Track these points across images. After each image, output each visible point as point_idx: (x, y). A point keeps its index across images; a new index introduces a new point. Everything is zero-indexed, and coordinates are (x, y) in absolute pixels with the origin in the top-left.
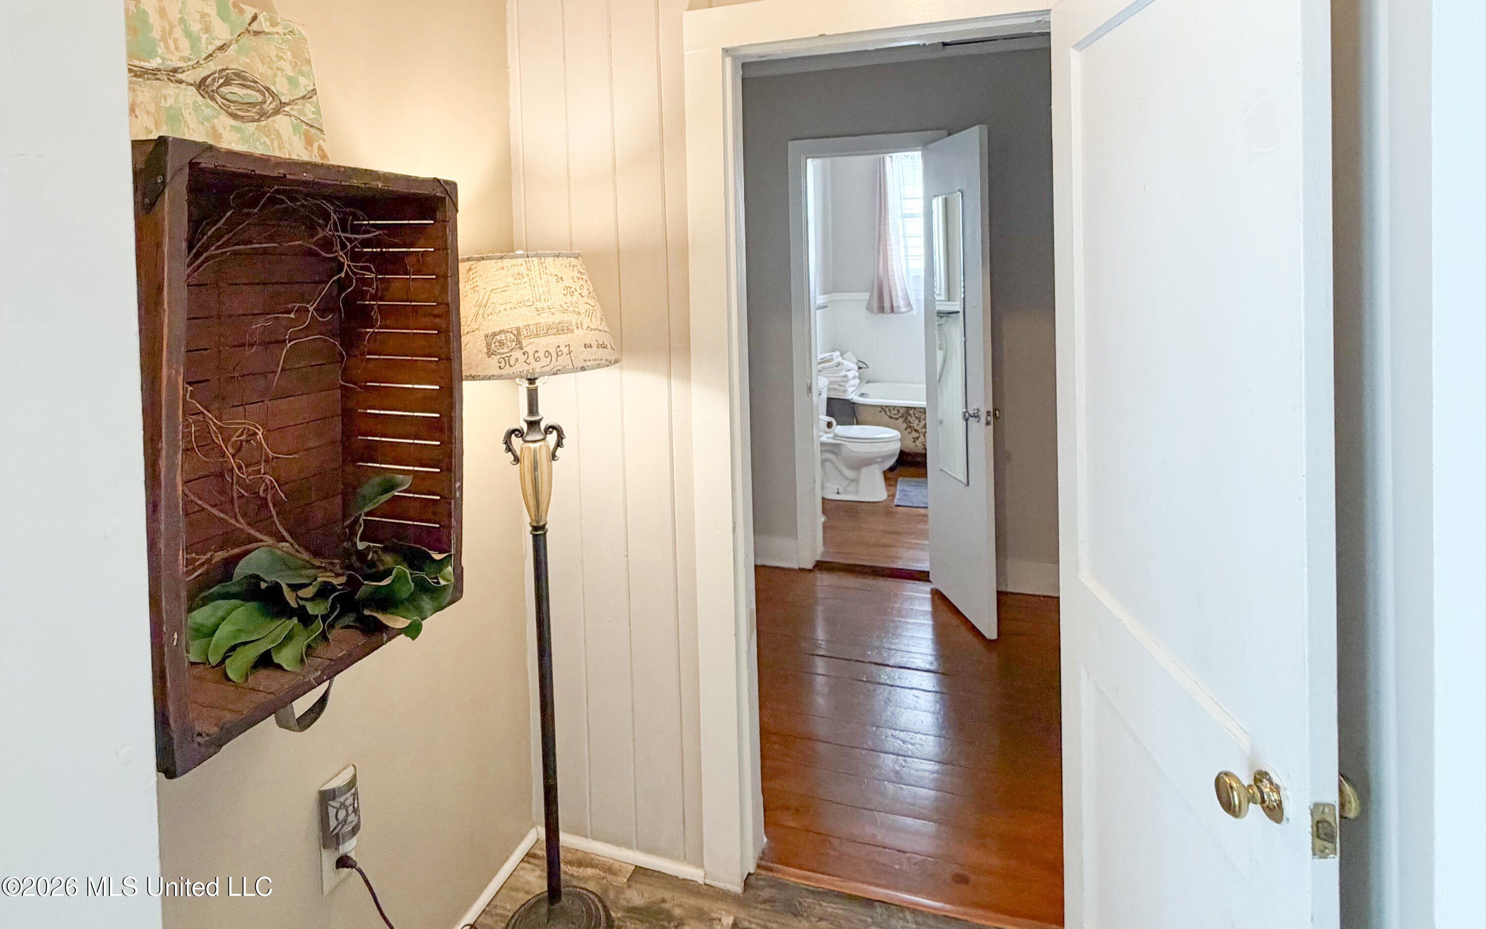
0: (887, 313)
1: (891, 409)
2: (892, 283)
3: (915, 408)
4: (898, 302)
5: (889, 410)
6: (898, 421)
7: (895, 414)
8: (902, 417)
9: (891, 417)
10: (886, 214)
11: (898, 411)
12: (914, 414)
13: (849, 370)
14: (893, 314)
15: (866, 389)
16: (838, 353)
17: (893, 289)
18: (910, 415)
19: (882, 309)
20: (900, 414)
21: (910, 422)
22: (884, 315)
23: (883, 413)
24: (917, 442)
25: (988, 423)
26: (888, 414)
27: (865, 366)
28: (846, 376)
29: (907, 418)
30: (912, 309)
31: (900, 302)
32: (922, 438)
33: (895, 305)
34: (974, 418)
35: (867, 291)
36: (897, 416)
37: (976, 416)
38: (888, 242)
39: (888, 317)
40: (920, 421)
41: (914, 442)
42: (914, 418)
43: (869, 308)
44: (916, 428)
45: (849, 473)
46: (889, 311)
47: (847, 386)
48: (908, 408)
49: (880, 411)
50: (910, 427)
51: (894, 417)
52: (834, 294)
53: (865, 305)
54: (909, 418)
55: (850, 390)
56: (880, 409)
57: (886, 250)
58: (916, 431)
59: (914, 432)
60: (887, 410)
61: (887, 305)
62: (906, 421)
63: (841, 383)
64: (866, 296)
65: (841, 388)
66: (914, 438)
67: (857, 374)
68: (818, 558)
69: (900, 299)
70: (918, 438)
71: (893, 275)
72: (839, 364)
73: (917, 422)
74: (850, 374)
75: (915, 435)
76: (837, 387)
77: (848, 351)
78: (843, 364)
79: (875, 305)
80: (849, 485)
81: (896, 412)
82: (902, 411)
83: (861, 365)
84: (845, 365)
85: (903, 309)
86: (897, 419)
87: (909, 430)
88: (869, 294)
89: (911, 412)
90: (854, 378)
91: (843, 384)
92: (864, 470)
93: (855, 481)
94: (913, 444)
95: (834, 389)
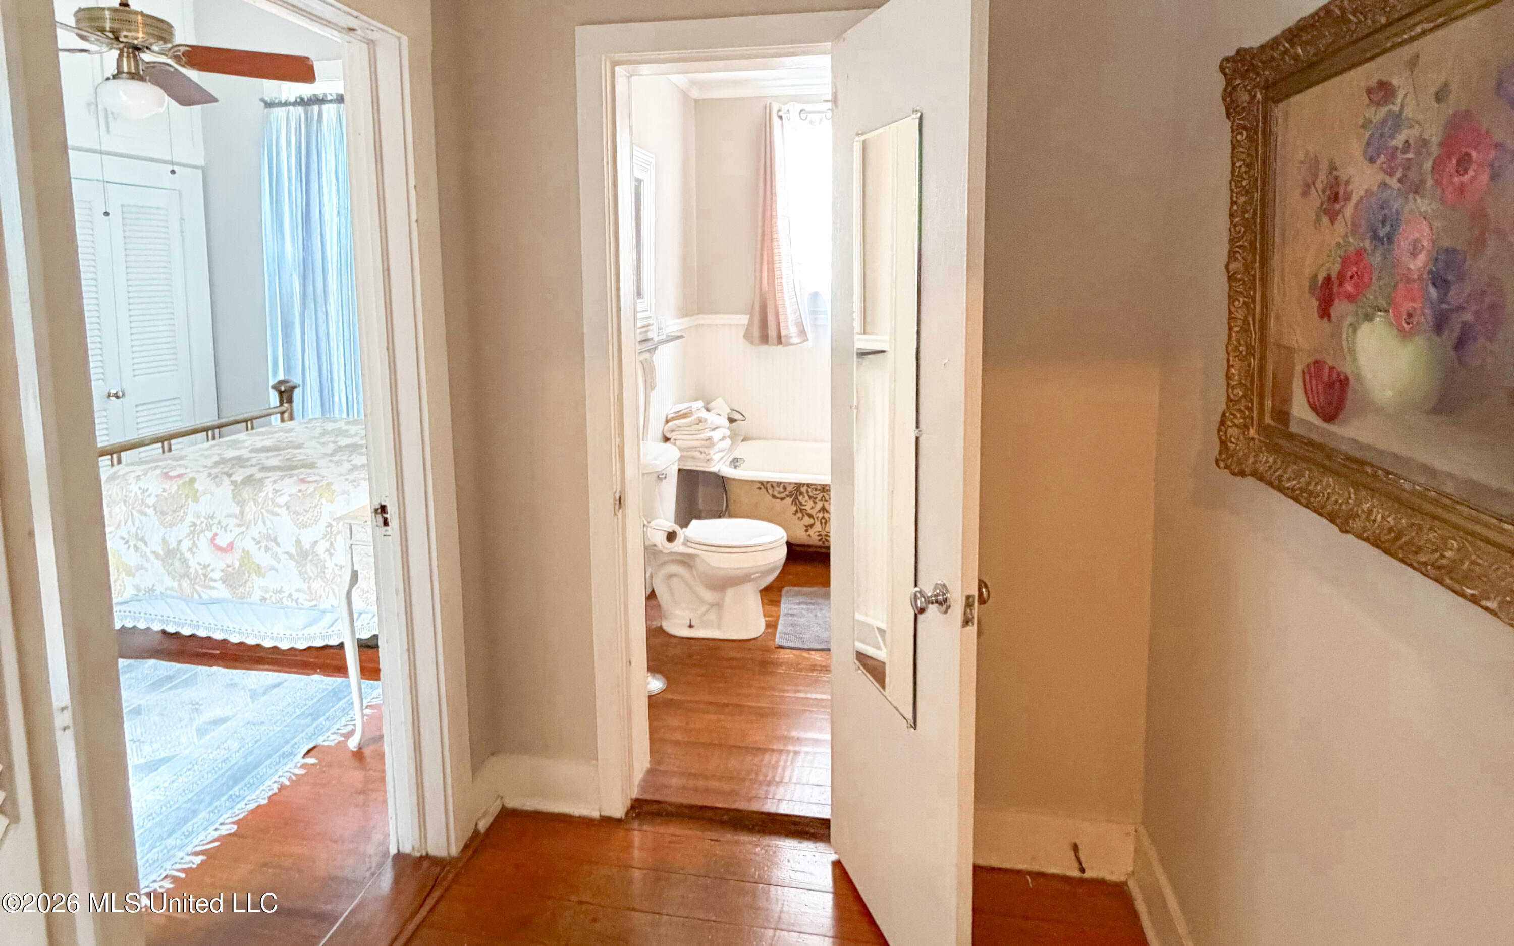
0: (773, 344)
1: (775, 485)
2: (780, 303)
3: (808, 485)
4: (787, 328)
5: (772, 487)
6: (785, 501)
7: (780, 493)
8: (791, 496)
9: (774, 497)
10: (772, 202)
11: (785, 488)
12: (807, 492)
13: (714, 429)
14: (780, 347)
15: (742, 450)
16: (700, 404)
17: (780, 310)
18: (801, 494)
19: (764, 339)
20: (787, 493)
21: (801, 503)
22: (766, 347)
23: (763, 490)
24: (811, 532)
25: (967, 622)
26: (771, 492)
27: (741, 417)
28: (709, 439)
29: (796, 498)
30: (808, 340)
31: (790, 329)
32: (818, 527)
33: (783, 333)
34: (936, 605)
35: (747, 314)
36: (783, 495)
37: (943, 603)
38: (775, 243)
39: (774, 350)
40: (815, 503)
41: (807, 531)
42: (807, 498)
43: (747, 336)
44: (810, 512)
45: (708, 596)
46: (775, 341)
47: (712, 452)
48: (799, 486)
49: (760, 488)
50: (801, 510)
51: (778, 496)
52: (700, 316)
53: (742, 331)
54: (800, 498)
55: (716, 457)
56: (759, 485)
57: (772, 255)
58: (810, 516)
59: (806, 518)
60: (769, 486)
61: (772, 332)
62: (795, 501)
63: (701, 449)
64: (744, 319)
65: (702, 456)
66: (806, 526)
67: (728, 433)
68: (634, 796)
69: (790, 324)
70: (812, 526)
71: (782, 291)
72: (700, 421)
73: (811, 503)
74: (716, 435)
75: (807, 521)
76: (697, 454)
77: (718, 397)
78: (706, 420)
79: (756, 333)
80: (708, 611)
81: (781, 490)
82: (790, 489)
83: (736, 416)
84: (709, 421)
85: (795, 340)
86: (782, 499)
87: (800, 515)
88: (748, 316)
89: (804, 490)
90: (723, 438)
91: (706, 450)
92: (730, 592)
93: (717, 606)
94: (804, 533)
95: (693, 457)
